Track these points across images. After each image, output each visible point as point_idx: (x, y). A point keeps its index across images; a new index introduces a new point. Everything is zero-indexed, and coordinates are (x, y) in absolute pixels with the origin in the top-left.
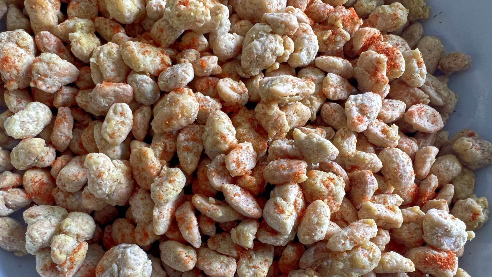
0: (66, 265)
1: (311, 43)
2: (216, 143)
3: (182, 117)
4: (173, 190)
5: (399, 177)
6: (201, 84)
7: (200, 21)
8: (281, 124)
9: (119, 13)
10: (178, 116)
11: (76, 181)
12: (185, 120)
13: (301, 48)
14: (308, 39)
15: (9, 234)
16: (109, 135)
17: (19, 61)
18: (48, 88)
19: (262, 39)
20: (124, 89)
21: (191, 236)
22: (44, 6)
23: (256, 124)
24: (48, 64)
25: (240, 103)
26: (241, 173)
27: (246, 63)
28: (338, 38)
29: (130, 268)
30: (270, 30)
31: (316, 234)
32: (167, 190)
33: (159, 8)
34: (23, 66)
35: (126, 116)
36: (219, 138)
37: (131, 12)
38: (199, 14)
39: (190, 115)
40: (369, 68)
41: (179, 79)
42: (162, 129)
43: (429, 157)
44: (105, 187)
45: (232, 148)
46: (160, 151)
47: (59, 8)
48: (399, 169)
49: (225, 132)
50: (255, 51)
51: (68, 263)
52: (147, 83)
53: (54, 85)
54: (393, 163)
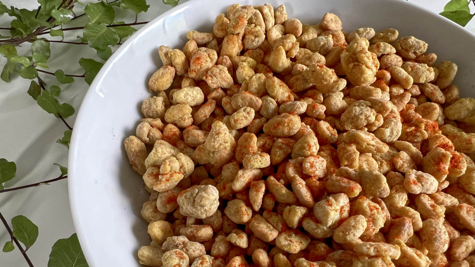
0: (166, 176)
1: (396, 126)
2: (303, 148)
3: (286, 126)
4: (260, 161)
5: (434, 239)
6: (307, 120)
7: (326, 80)
8: (353, 158)
9: (276, 62)
10: (285, 124)
11: (197, 138)
12: (287, 129)
13: (387, 126)
14: (395, 122)
15: (139, 151)
16: (234, 120)
17: (205, 63)
18: (212, 83)
19: (362, 107)
20: (257, 100)
21: (256, 197)
22: (235, 43)
23: (335, 154)
24: (220, 70)
25: (329, 139)
26: (311, 172)
27: (344, 118)
28: (418, 134)
29: (207, 193)
30: (370, 104)
31: (349, 234)
32: (256, 158)
33: (301, 69)
34: (205, 66)
35: (250, 115)
36: (306, 145)
37: (283, 65)
38: (327, 75)
39: (293, 128)
40: (435, 158)
41: (296, 107)
42: (269, 129)
43: (466, 241)
44: (218, 142)
45: (312, 155)
46: (260, 144)
47: (241, 50)
48: (436, 233)
49: (312, 143)
50: (354, 111)
51: (168, 176)
52: (273, 104)
53: (216, 83)
54: (431, 227)
